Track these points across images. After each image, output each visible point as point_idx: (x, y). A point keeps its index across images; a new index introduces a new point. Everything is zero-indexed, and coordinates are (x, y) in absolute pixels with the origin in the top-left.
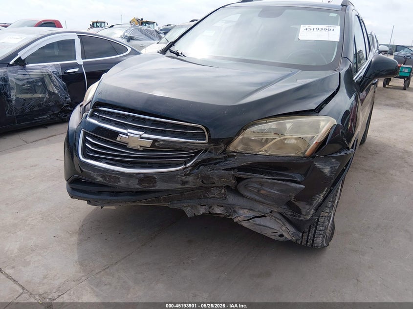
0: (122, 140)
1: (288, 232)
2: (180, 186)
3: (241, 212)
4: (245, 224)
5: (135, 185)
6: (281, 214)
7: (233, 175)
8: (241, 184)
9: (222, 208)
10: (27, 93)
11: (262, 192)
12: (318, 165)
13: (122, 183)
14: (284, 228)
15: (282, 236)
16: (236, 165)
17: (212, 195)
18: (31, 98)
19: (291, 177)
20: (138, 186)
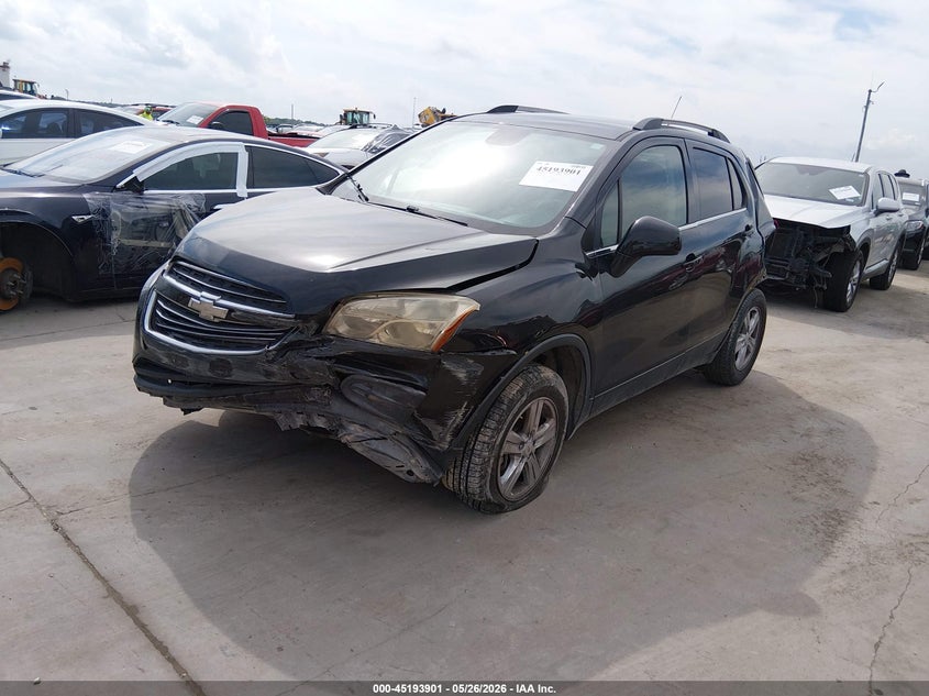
0: (194, 307)
1: (419, 469)
2: (264, 379)
3: (352, 428)
4: (359, 449)
5: (205, 371)
6: (407, 436)
7: (329, 367)
8: (344, 381)
9: (324, 419)
10: (141, 238)
11: (371, 397)
12: (447, 365)
13: (191, 368)
14: (413, 461)
15: (410, 473)
16: (332, 354)
17: (312, 399)
18: (146, 248)
19: (410, 378)
20: (209, 374)
